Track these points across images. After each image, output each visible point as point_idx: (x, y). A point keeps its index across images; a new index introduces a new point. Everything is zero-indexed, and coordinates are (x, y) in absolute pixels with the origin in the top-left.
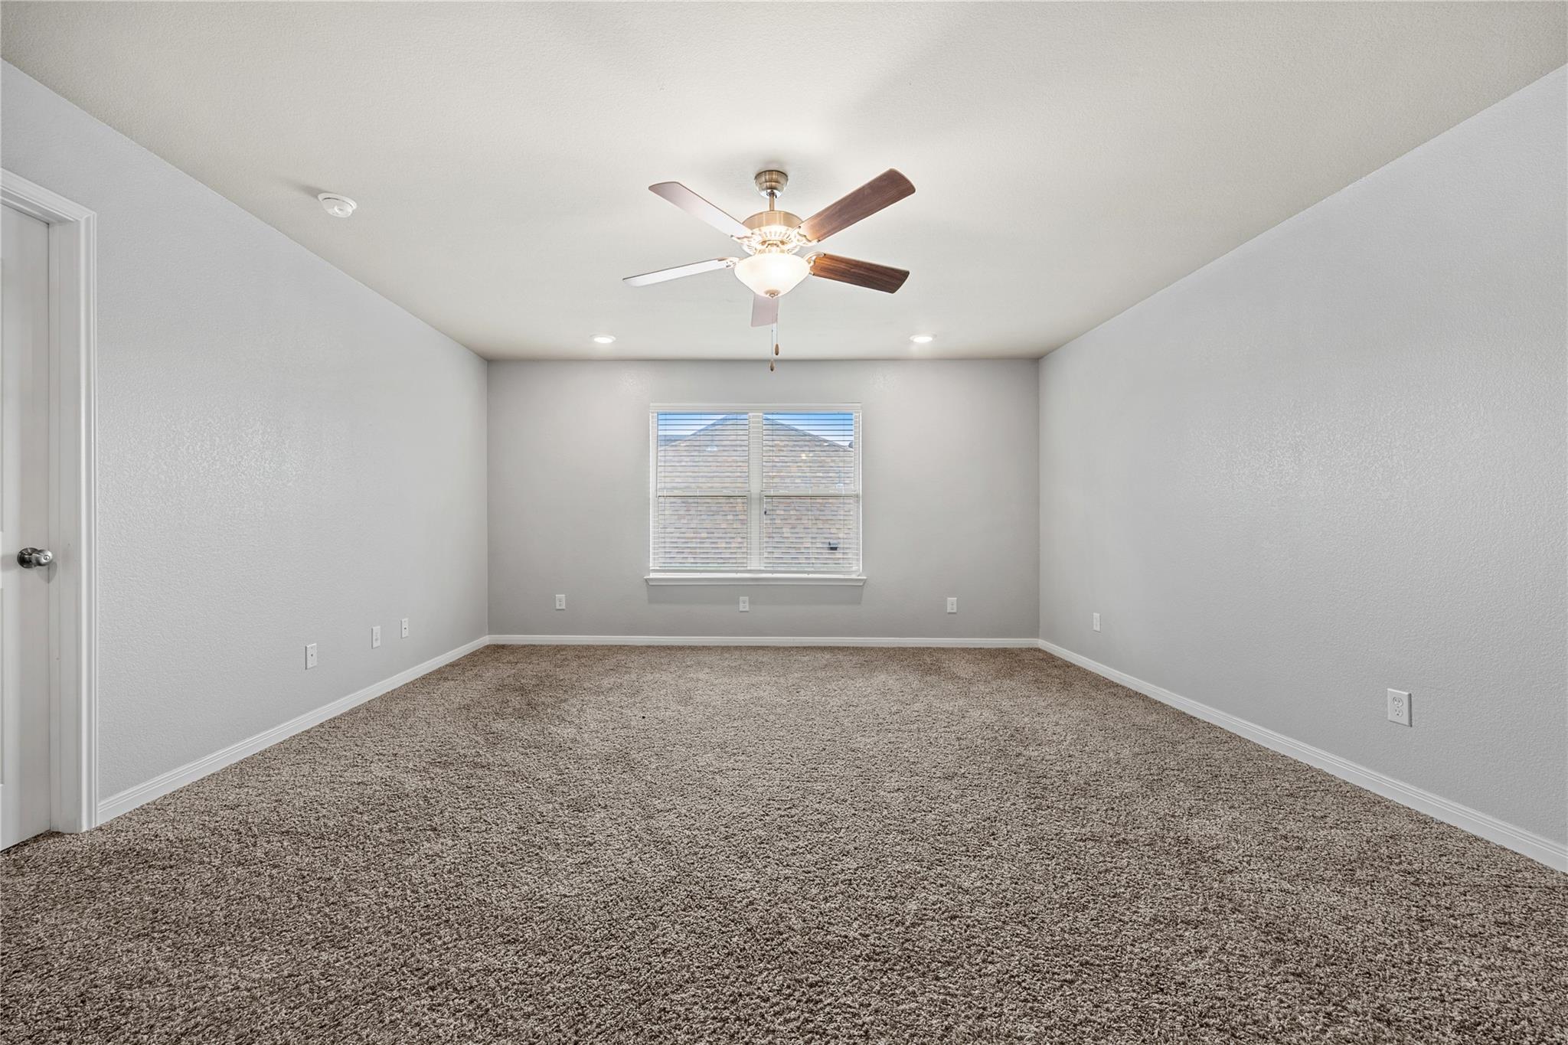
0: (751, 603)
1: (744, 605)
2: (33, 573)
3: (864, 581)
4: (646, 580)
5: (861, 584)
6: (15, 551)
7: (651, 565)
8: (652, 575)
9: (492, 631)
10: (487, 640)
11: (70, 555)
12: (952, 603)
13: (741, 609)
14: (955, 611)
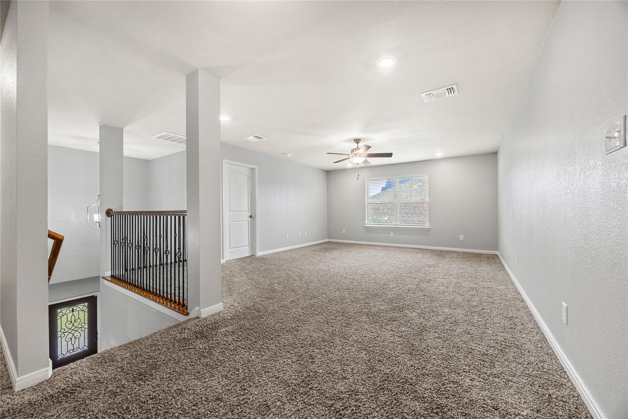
0: (394, 234)
1: (392, 235)
2: (252, 218)
3: (430, 229)
4: (365, 227)
5: (428, 230)
6: (250, 215)
7: (366, 222)
8: (366, 225)
9: (329, 238)
10: (327, 240)
11: (255, 216)
12: (461, 237)
13: (391, 236)
14: (463, 240)
